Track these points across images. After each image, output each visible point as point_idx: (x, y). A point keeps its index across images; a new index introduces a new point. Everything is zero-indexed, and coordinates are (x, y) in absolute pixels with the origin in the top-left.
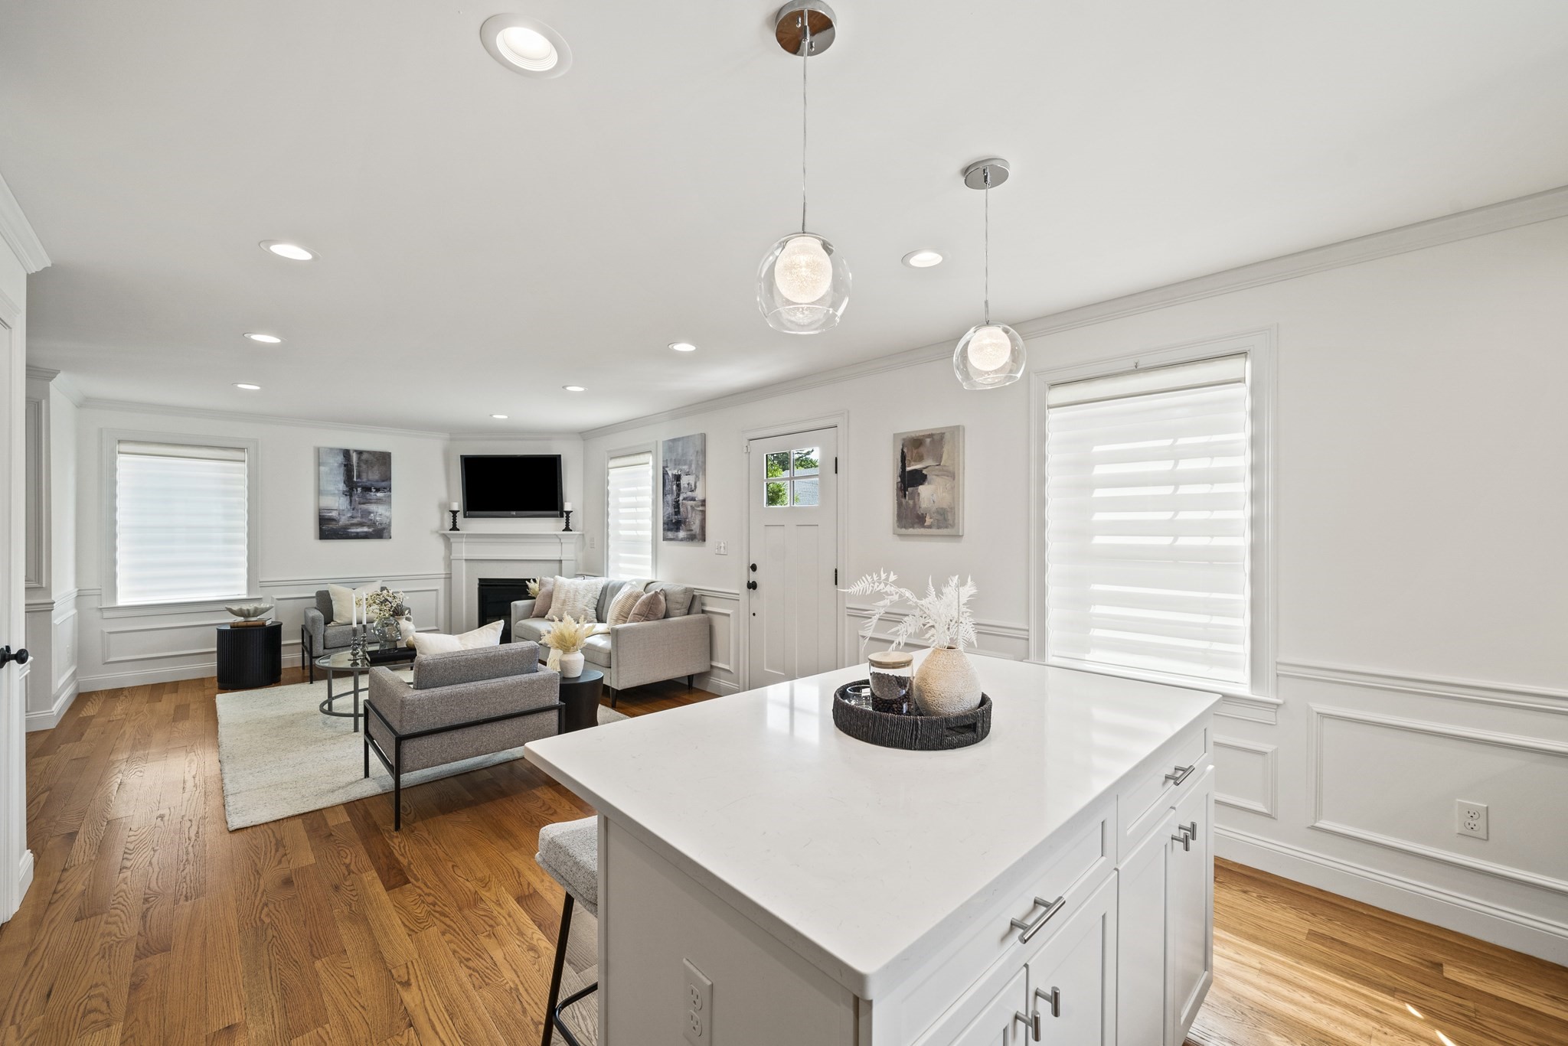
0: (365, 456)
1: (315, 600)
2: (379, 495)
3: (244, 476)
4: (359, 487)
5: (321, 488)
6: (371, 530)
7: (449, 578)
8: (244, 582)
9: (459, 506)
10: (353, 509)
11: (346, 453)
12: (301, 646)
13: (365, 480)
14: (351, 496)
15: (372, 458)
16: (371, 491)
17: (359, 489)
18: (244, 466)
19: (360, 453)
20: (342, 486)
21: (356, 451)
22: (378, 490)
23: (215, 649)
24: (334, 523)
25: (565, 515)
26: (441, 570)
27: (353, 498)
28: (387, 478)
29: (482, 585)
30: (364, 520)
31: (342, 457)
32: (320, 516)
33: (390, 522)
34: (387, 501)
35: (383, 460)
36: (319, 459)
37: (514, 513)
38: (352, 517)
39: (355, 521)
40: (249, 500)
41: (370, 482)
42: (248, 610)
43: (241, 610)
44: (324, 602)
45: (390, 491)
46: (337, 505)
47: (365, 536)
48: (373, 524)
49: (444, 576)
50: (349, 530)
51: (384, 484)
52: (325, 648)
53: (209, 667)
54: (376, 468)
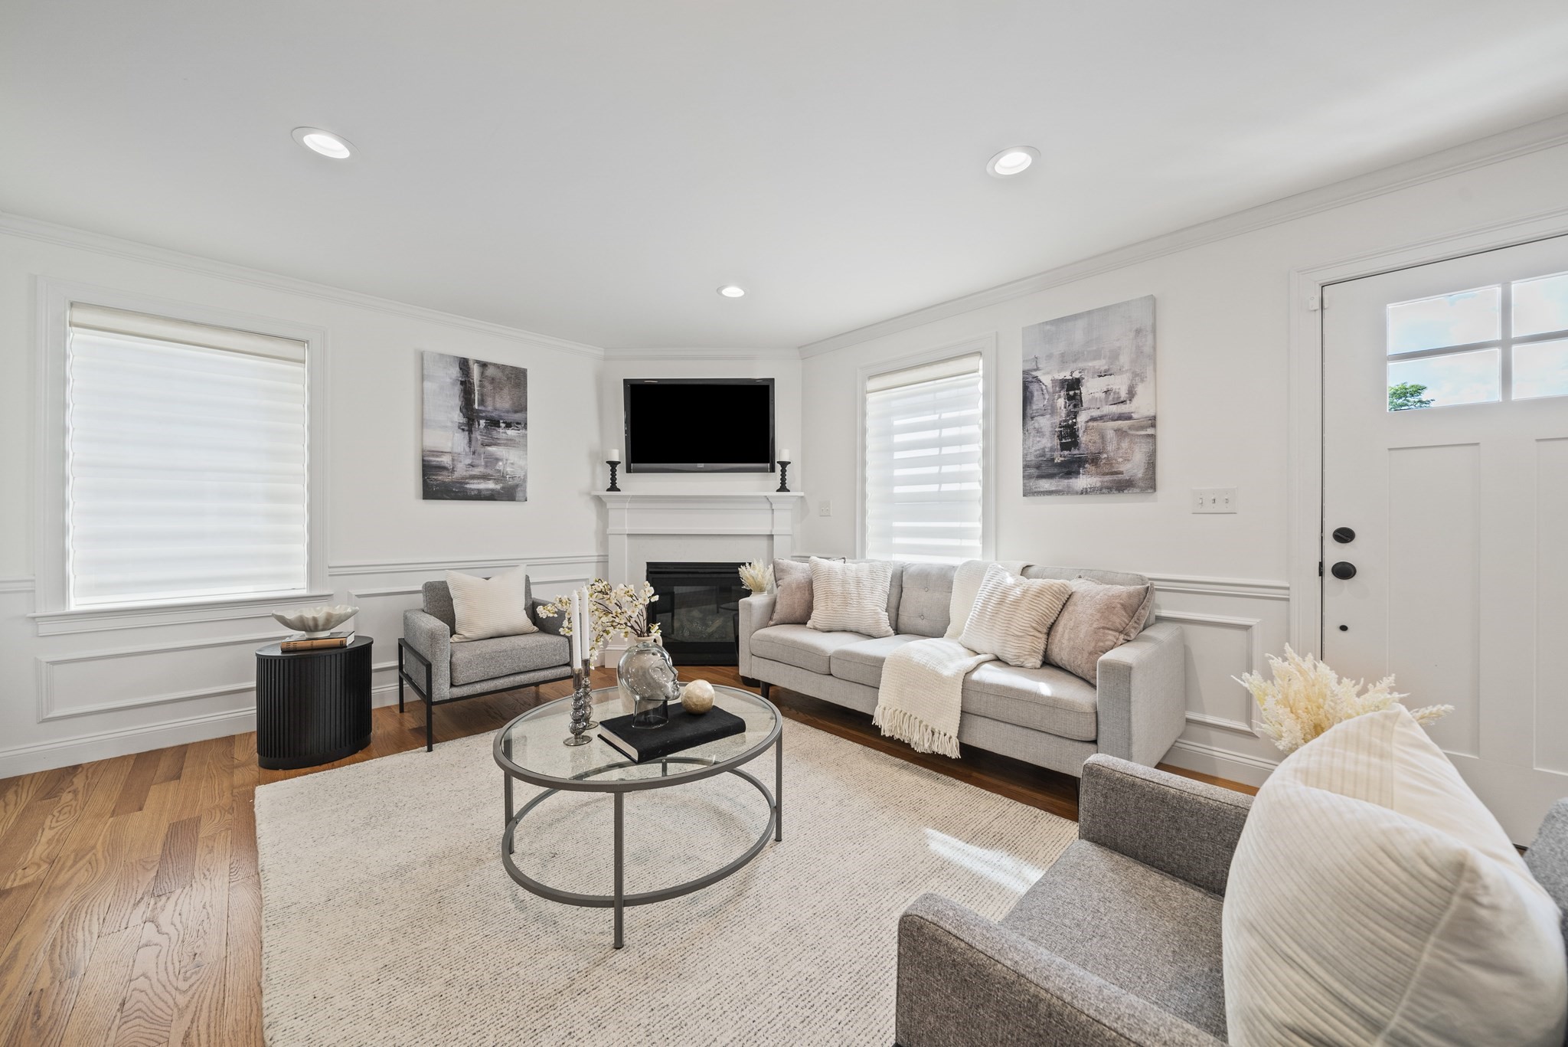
0: (490, 371)
1: (421, 596)
2: (511, 432)
3: (302, 387)
4: (482, 418)
5: (426, 416)
6: (498, 487)
7: (604, 561)
8: (302, 568)
9: (620, 456)
10: (474, 453)
11: (464, 364)
12: (397, 671)
13: (490, 408)
14: (470, 431)
15: (500, 374)
16: (499, 427)
17: (482, 422)
18: (303, 370)
19: (484, 365)
20: (458, 417)
21: (478, 362)
22: (508, 425)
23: (254, 684)
24: (445, 473)
25: (778, 467)
26: (592, 550)
27: (473, 436)
28: (522, 408)
29: (651, 573)
30: (489, 471)
31: (458, 369)
32: (423, 460)
33: (525, 476)
34: (521, 444)
35: (517, 378)
36: (422, 369)
37: (701, 465)
38: (472, 465)
39: (476, 471)
40: (310, 429)
41: (497, 413)
42: (315, 619)
43: (301, 620)
44: (440, 601)
45: (525, 427)
46: (450, 445)
47: (491, 496)
48: (501, 477)
49: (595, 559)
50: (468, 486)
51: (517, 417)
52: (452, 685)
53: (244, 716)
54: (506, 391)
